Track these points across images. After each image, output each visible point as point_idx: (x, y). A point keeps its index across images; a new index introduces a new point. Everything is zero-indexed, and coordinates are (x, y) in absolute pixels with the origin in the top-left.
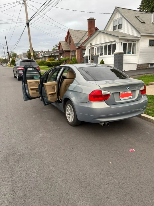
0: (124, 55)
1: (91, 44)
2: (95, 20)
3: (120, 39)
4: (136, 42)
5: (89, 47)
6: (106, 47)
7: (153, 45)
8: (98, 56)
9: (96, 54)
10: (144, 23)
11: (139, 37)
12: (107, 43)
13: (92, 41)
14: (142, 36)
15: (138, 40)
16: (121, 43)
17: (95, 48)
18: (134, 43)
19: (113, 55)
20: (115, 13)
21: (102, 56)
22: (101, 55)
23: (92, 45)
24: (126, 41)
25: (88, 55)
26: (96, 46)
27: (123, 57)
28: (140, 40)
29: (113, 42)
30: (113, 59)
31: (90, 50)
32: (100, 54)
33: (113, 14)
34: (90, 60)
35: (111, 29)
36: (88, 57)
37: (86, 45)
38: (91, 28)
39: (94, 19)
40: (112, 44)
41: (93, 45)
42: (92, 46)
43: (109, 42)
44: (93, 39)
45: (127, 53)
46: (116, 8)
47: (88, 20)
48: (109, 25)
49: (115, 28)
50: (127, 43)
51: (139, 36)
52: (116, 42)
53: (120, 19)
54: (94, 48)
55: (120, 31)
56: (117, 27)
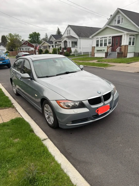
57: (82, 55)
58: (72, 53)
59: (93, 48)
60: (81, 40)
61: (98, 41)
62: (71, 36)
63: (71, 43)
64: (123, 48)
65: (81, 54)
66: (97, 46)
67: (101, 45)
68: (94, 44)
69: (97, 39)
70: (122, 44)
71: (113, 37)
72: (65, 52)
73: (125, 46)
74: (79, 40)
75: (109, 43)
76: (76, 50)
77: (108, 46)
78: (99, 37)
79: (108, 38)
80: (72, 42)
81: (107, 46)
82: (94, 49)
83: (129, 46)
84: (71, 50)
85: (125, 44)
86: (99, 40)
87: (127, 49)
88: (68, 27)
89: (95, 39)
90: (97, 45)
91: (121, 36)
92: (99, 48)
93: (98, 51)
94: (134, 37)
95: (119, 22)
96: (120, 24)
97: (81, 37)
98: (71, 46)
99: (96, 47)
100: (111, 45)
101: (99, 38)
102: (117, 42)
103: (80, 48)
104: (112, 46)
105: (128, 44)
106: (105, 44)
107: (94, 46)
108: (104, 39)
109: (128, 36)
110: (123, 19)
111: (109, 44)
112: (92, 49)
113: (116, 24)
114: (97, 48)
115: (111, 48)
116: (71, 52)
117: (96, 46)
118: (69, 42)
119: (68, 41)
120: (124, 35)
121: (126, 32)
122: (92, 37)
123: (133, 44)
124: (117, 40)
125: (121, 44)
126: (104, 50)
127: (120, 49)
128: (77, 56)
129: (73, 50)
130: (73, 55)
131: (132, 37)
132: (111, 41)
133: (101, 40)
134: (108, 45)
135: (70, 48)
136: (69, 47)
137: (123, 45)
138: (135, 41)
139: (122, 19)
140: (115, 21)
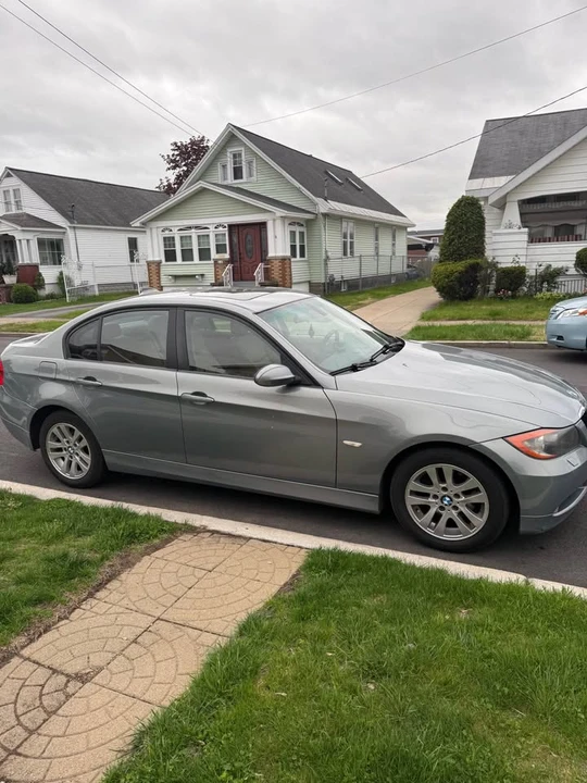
57: (95, 296)
58: (48, 290)
59: (153, 267)
60: (78, 232)
61: (169, 241)
62: (29, 215)
63: (34, 245)
64: (276, 265)
65: (89, 293)
66: (167, 261)
67: (187, 255)
68: (156, 253)
69: (167, 232)
70: (271, 254)
71: (231, 227)
72: (9, 287)
73: (283, 260)
74: (70, 233)
75: (220, 249)
76: (61, 273)
77: (216, 261)
78: (175, 225)
79: (212, 228)
80: (41, 243)
81: (212, 262)
82: (159, 273)
83: (293, 260)
84: (40, 275)
85: (280, 254)
86: (173, 238)
87: (288, 270)
88: (8, 175)
89: (154, 231)
90: (170, 256)
91: (263, 225)
92: (179, 266)
93: (176, 277)
94: (302, 229)
95: (238, 173)
96: (244, 180)
97: (79, 223)
98: (36, 259)
99: (164, 262)
100: (227, 256)
101: (175, 230)
102: (249, 246)
103: (80, 267)
104: (231, 260)
105: (288, 254)
106: (205, 254)
107: (157, 259)
108: (194, 234)
109: (287, 224)
110: (254, 165)
111: (218, 252)
112: (149, 273)
113: (230, 181)
114: (169, 269)
115: (230, 266)
116: (38, 282)
117: (163, 260)
118: (24, 243)
119: (18, 236)
120: (274, 220)
121: (280, 212)
122: (144, 224)
123: (302, 255)
124: (249, 237)
125: (266, 252)
126: (202, 275)
127: (267, 271)
128: (76, 299)
129: (49, 274)
130: (51, 297)
131: (298, 229)
132: (227, 243)
133: (181, 237)
134: (214, 255)
135: (36, 267)
136: (27, 261)
137: (276, 258)
138: (306, 244)
139: (250, 163)
140: (224, 167)
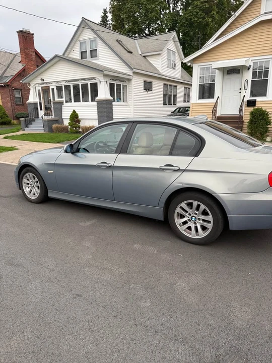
0: (114, 103)
1: (43, 80)
2: (33, 34)
3: (105, 75)
4: (127, 82)
5: (37, 85)
6: (76, 87)
7: (148, 90)
8: (62, 103)
9: (57, 99)
10: (131, 53)
11: (131, 75)
12: (78, 80)
13: (44, 74)
14: (134, 73)
15: (130, 80)
16: (107, 82)
17: (53, 89)
18: (124, 84)
19: (95, 103)
20: (83, 26)
21: (69, 104)
22: (66, 102)
23: (45, 81)
24: (113, 80)
25: (37, 100)
26: (54, 84)
27: (112, 108)
28: (133, 80)
29: (91, 79)
30: (95, 109)
31: (39, 90)
32: (64, 99)
33: (79, 27)
34: (41, 109)
35: (76, 55)
36: (37, 104)
37: (31, 81)
38: (27, 49)
39: (31, 32)
40: (89, 82)
41: (47, 83)
42: (44, 83)
43: (82, 79)
44: (46, 70)
45: (116, 101)
46: (83, 20)
47: (18, 32)
48: (71, 49)
49: (84, 55)
50: (115, 83)
51: (129, 72)
52: (97, 80)
53: (92, 41)
54: (49, 89)
55: (94, 61)
56: (89, 54)
